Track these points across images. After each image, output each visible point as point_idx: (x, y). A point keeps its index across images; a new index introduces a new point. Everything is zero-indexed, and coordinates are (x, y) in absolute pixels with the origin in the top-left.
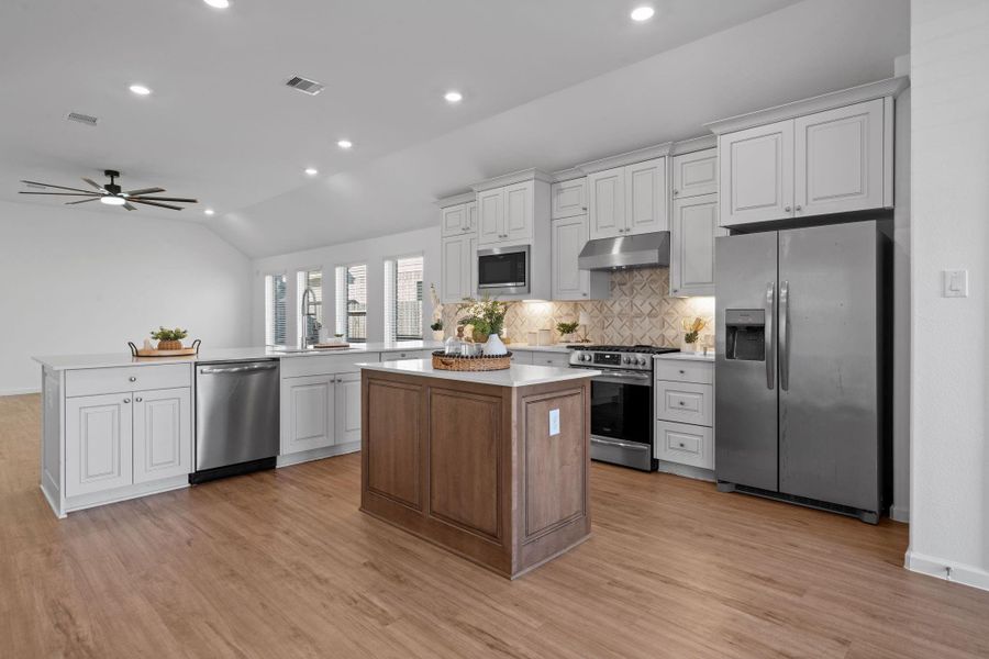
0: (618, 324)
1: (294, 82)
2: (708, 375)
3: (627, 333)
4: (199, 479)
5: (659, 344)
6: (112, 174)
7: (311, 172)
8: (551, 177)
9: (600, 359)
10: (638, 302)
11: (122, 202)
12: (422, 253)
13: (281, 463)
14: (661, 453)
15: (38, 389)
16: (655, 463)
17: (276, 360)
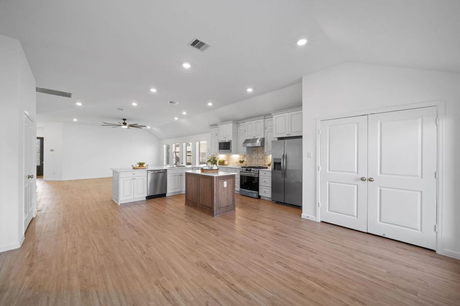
0: (254, 161)
1: (171, 102)
2: (270, 174)
3: (257, 163)
4: (148, 198)
5: (264, 166)
6: (124, 120)
7: (176, 119)
8: (237, 122)
9: (247, 170)
10: (259, 155)
11: (127, 127)
12: (206, 140)
13: (167, 195)
14: (261, 194)
15: (112, 176)
16: (259, 197)
17: (166, 170)
